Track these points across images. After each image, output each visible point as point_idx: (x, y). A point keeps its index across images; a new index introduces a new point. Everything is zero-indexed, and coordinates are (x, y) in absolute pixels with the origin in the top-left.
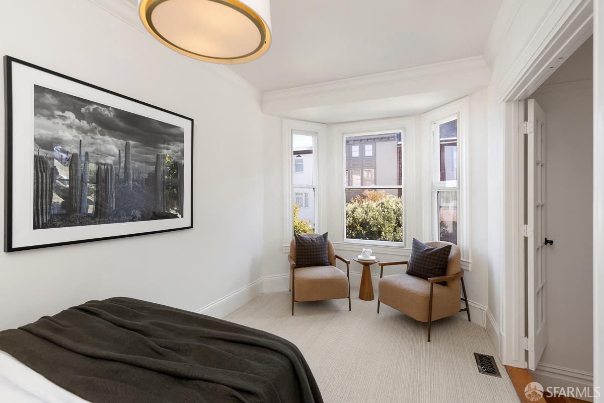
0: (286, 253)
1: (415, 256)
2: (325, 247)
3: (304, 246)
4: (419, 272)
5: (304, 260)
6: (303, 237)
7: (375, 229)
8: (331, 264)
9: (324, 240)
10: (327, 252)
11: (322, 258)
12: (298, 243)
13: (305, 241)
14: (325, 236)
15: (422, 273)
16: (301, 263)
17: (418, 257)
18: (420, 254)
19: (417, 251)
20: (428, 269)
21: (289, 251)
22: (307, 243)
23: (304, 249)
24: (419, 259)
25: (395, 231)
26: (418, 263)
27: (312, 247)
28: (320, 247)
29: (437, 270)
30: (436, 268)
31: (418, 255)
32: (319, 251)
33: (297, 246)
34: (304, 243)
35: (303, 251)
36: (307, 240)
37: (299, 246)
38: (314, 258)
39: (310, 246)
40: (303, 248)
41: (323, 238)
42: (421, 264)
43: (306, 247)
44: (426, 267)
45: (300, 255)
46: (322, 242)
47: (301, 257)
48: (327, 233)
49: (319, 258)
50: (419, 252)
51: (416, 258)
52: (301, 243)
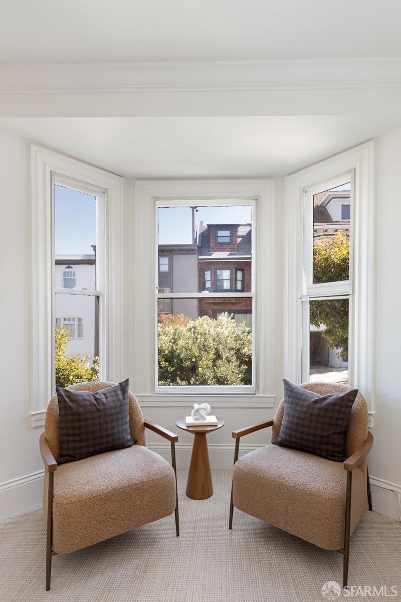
0: (36, 428)
1: (296, 414)
2: (125, 411)
3: (79, 414)
4: (305, 443)
5: (77, 445)
6: (75, 395)
7: (188, 363)
8: (136, 443)
9: (121, 397)
10: (128, 418)
11: (119, 433)
12: (66, 408)
13: (82, 403)
14: (124, 386)
15: (310, 445)
16: (71, 453)
17: (303, 415)
18: (304, 409)
19: (297, 404)
20: (321, 436)
21: (43, 423)
22: (84, 407)
23: (79, 420)
24: (304, 419)
25: (214, 365)
26: (303, 426)
27: (96, 415)
28: (113, 411)
29: (336, 436)
30: (335, 433)
31: (301, 412)
32: (112, 421)
33: (61, 415)
34: (79, 406)
35: (76, 424)
36: (85, 400)
37: (66, 415)
38: (101, 437)
39: (91, 412)
40: (76, 418)
41: (119, 392)
42: (309, 427)
43: (83, 417)
44: (319, 433)
45: (68, 435)
46: (119, 400)
47: (71, 438)
48: (127, 380)
49: (113, 434)
50: (302, 406)
51: (299, 418)
52: (71, 408)
